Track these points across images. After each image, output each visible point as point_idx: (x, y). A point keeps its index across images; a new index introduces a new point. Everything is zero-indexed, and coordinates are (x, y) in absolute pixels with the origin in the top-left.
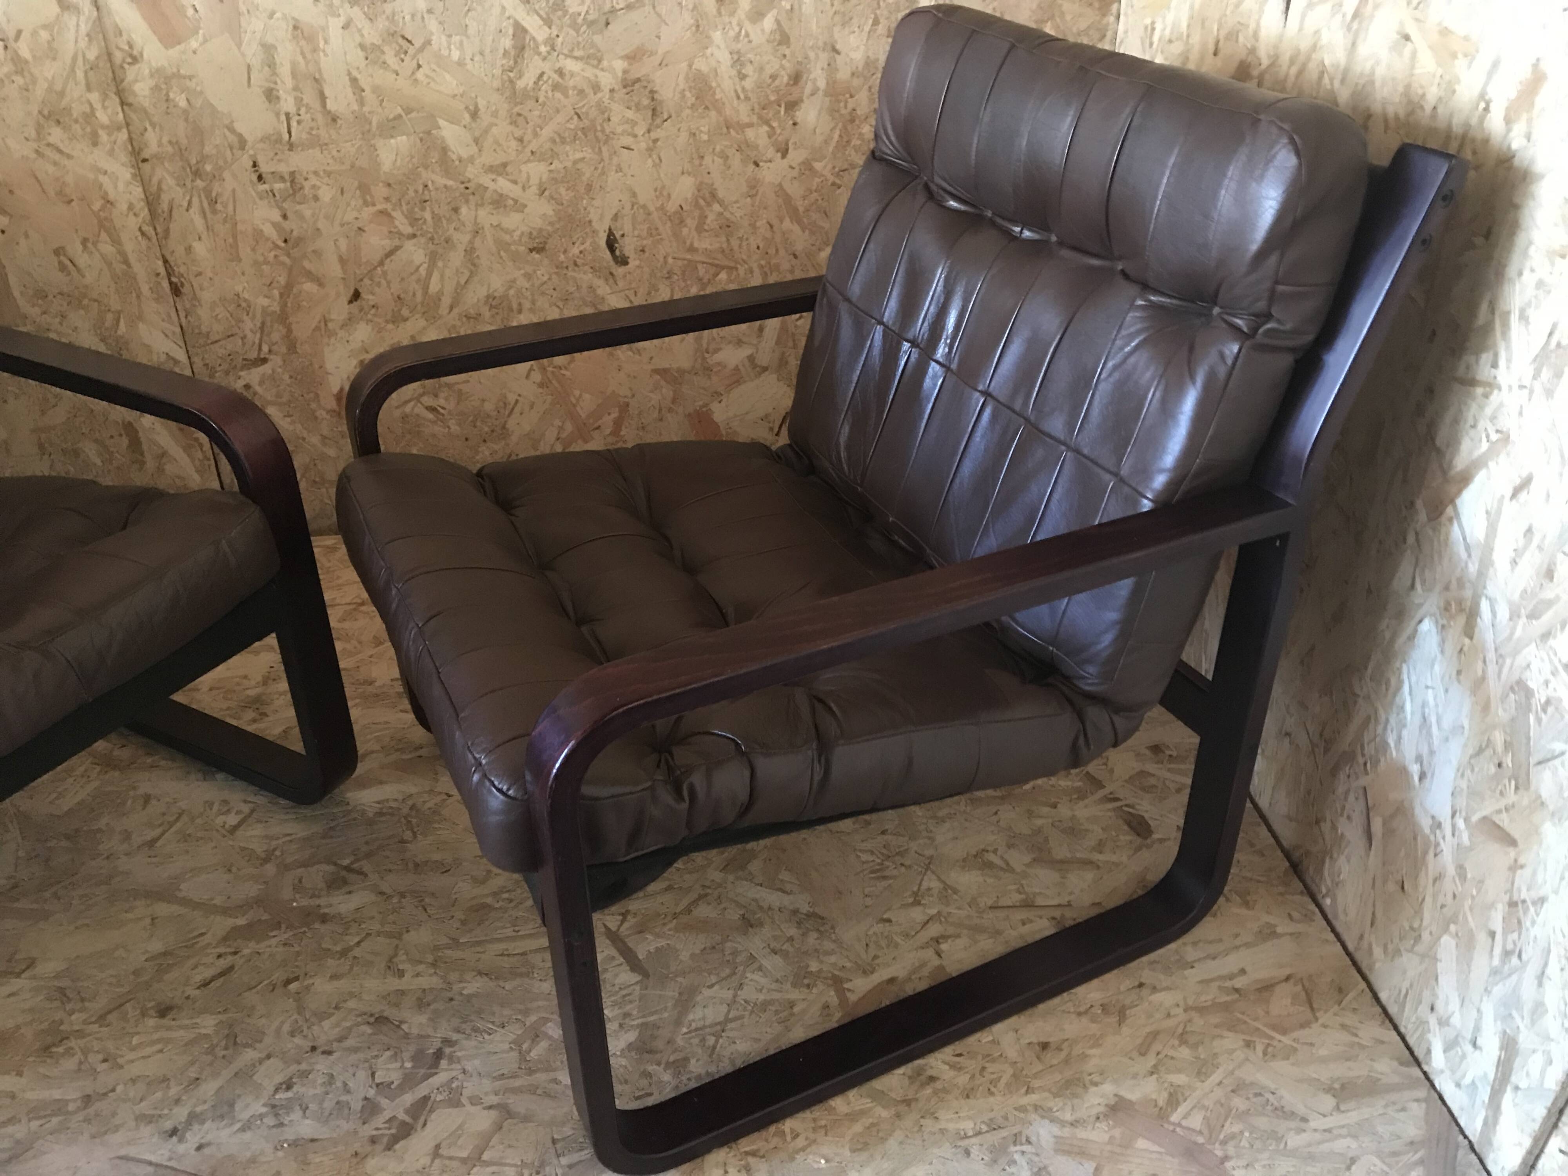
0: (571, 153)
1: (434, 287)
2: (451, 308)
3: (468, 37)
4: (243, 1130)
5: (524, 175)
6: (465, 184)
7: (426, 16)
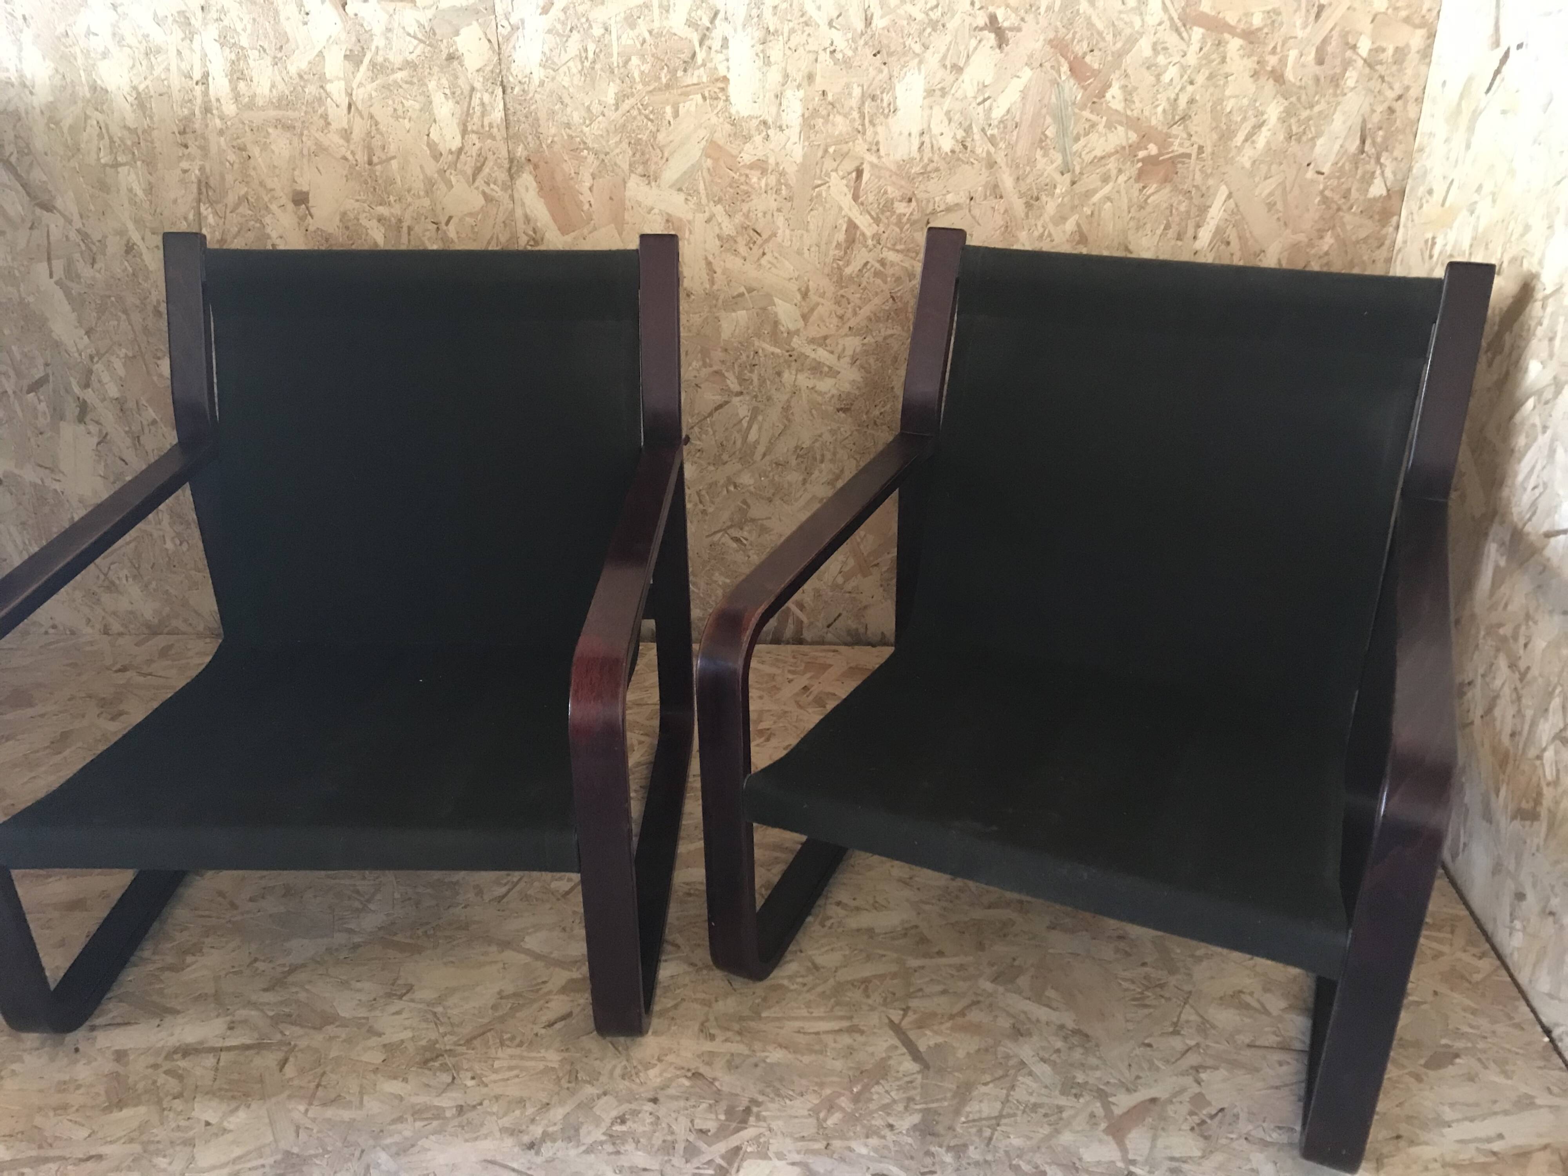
0: (883, 330)
1: (753, 436)
2: (764, 455)
3: (807, 231)
4: (587, 1152)
5: (840, 347)
6: (790, 352)
7: (775, 214)
